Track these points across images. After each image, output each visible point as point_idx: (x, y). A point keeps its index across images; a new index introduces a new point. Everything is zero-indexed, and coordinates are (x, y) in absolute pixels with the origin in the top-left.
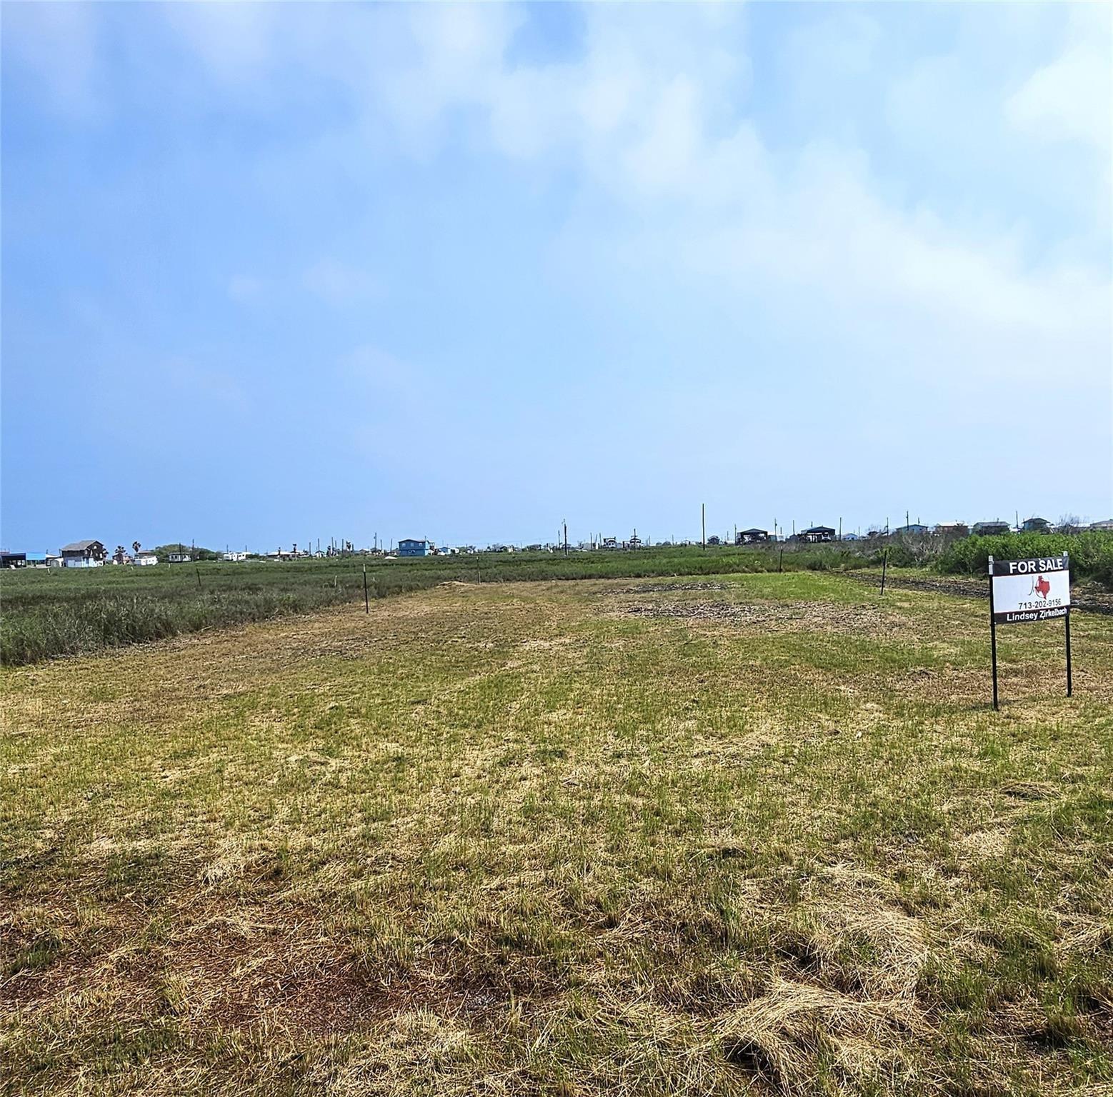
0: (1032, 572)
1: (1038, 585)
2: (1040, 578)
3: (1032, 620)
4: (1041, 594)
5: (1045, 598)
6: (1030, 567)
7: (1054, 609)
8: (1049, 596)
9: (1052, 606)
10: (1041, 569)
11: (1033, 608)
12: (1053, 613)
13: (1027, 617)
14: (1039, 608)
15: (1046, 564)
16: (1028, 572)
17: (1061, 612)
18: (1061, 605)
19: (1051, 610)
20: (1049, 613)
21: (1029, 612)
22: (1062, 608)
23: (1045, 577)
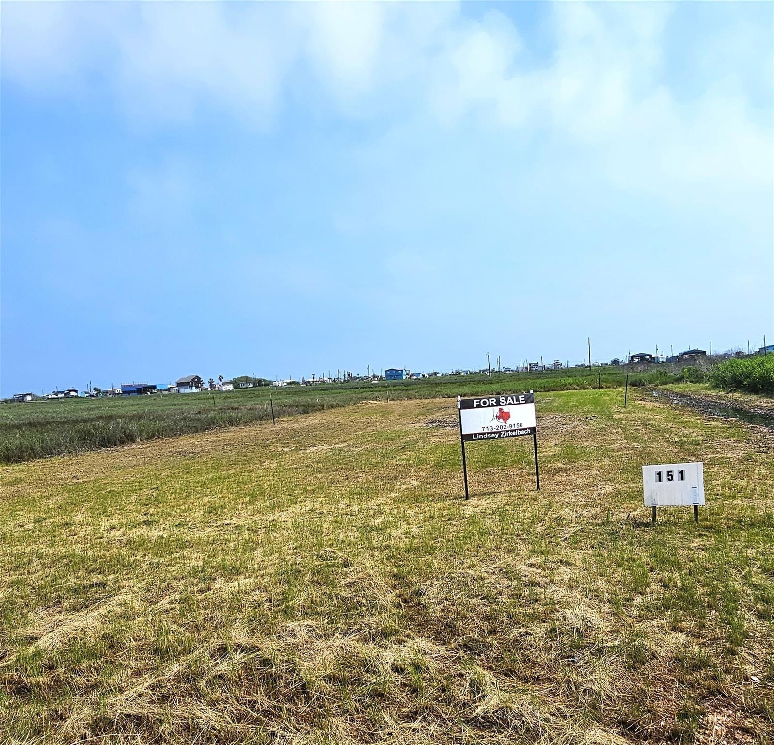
0: (493, 405)
1: (498, 414)
2: (501, 410)
3: (494, 438)
4: (501, 420)
5: (505, 423)
6: (491, 402)
7: (515, 430)
8: (509, 422)
9: (513, 428)
10: (501, 403)
11: (494, 430)
12: (514, 433)
13: (489, 436)
14: (500, 430)
15: (506, 400)
16: (488, 406)
17: (523, 432)
18: (523, 427)
19: (512, 431)
20: (510, 434)
21: (491, 433)
22: (524, 429)
23: (506, 409)
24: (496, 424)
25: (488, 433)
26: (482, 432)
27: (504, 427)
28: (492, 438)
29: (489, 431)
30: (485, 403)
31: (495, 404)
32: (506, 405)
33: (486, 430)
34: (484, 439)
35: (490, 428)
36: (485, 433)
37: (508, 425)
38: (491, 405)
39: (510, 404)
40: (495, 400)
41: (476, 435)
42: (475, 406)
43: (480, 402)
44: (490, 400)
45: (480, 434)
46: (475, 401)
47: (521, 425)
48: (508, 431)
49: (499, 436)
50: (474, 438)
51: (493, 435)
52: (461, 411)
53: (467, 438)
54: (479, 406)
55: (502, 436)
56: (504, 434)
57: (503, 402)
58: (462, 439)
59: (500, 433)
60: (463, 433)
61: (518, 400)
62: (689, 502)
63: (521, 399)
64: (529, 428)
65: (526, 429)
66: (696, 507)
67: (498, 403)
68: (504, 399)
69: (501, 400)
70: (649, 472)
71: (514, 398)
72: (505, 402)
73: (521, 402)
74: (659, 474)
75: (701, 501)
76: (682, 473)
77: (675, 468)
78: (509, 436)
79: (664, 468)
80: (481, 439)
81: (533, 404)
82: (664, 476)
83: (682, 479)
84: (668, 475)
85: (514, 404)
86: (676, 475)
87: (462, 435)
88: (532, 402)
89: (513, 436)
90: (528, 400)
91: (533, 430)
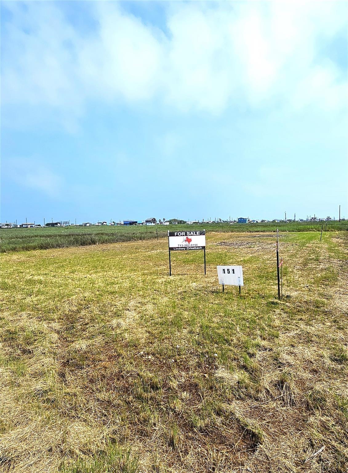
0: (183, 235)
1: (186, 240)
2: (187, 238)
3: (183, 250)
4: (187, 242)
5: (189, 243)
6: (182, 234)
7: (194, 247)
8: (191, 243)
9: (193, 246)
10: (187, 235)
11: (183, 246)
12: (193, 248)
13: (181, 249)
14: (186, 246)
15: (190, 233)
16: (181, 236)
17: (198, 248)
18: (198, 246)
19: (192, 247)
20: (191, 248)
21: (182, 248)
22: (198, 247)
23: (189, 237)
24: (185, 244)
25: (181, 248)
26: (177, 246)
27: (188, 245)
28: (182, 250)
29: (181, 247)
30: (180, 234)
31: (185, 235)
32: (190, 235)
33: (180, 246)
34: (179, 250)
35: (181, 246)
36: (179, 248)
37: (190, 244)
39: (192, 235)
40: (185, 233)
41: (175, 248)
42: (175, 235)
43: (177, 234)
44: (182, 233)
45: (177, 248)
46: (175, 233)
48: (190, 247)
49: (186, 249)
51: (183, 249)
52: (169, 237)
53: (171, 249)
54: (177, 235)
55: (187, 249)
58: (169, 249)
59: (186, 248)
60: (170, 247)
61: (196, 233)
62: (237, 285)
63: (197, 233)
64: (201, 247)
65: (200, 247)
66: (240, 286)
67: (186, 235)
68: (189, 233)
69: (187, 233)
70: (220, 268)
71: (194, 232)
72: (189, 234)
73: (198, 234)
74: (224, 270)
75: (242, 285)
76: (233, 270)
77: (231, 268)
78: (190, 249)
79: (226, 268)
80: (177, 250)
81: (205, 236)
82: (226, 271)
83: (234, 273)
84: (228, 271)
85: (194, 235)
86: (231, 271)
87: (169, 248)
88: (204, 235)
89: (192, 250)
90: (202, 234)
91: (204, 248)
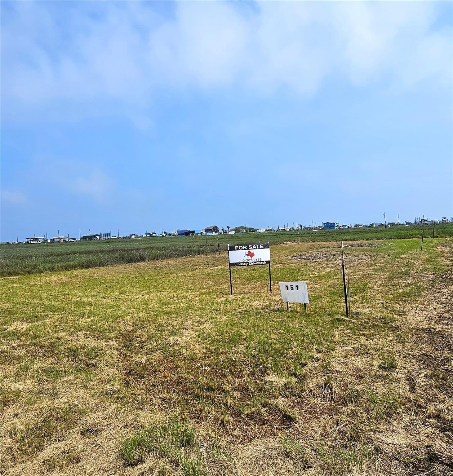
1: (248, 254)
2: (249, 252)
4: (249, 257)
5: (252, 258)
7: (257, 262)
8: (254, 258)
9: (256, 261)
11: (245, 262)
13: (243, 264)
14: (248, 261)
17: (261, 263)
18: (262, 261)
19: (255, 262)
21: (244, 263)
22: (262, 262)
23: (252, 251)
24: (247, 259)
25: (242, 263)
27: (251, 260)
29: (243, 262)
31: (246, 249)
33: (241, 261)
34: (240, 266)
35: (243, 261)
36: (240, 263)
37: (253, 259)
38: (244, 249)
39: (255, 249)
40: (246, 247)
41: (236, 263)
42: (236, 249)
43: (238, 247)
44: (244, 246)
45: (238, 263)
46: (236, 247)
47: (260, 259)
48: (252, 262)
50: (235, 265)
51: (245, 264)
52: (229, 251)
53: (232, 265)
54: (238, 249)
56: (251, 264)
57: (250, 248)
58: (230, 265)
59: (248, 263)
60: (230, 262)
61: (259, 246)
62: (301, 301)
63: (261, 246)
65: (264, 261)
66: (305, 304)
67: (248, 248)
68: (251, 246)
69: (249, 246)
71: (257, 246)
72: (252, 248)
73: (261, 248)
74: (287, 286)
75: (307, 301)
76: (297, 286)
77: (294, 284)
78: (253, 265)
79: (289, 284)
80: (239, 266)
81: (269, 249)
82: (289, 287)
83: (298, 290)
84: (291, 287)
85: (257, 249)
86: (295, 288)
89: (256, 265)
90: (265, 247)
91: (268, 262)
